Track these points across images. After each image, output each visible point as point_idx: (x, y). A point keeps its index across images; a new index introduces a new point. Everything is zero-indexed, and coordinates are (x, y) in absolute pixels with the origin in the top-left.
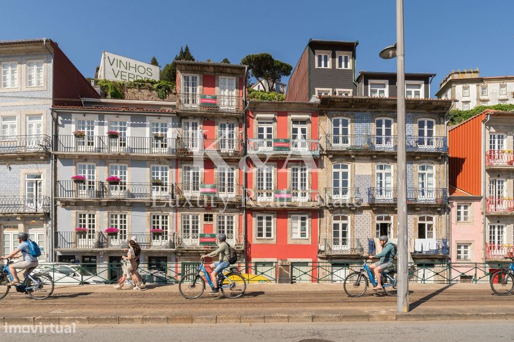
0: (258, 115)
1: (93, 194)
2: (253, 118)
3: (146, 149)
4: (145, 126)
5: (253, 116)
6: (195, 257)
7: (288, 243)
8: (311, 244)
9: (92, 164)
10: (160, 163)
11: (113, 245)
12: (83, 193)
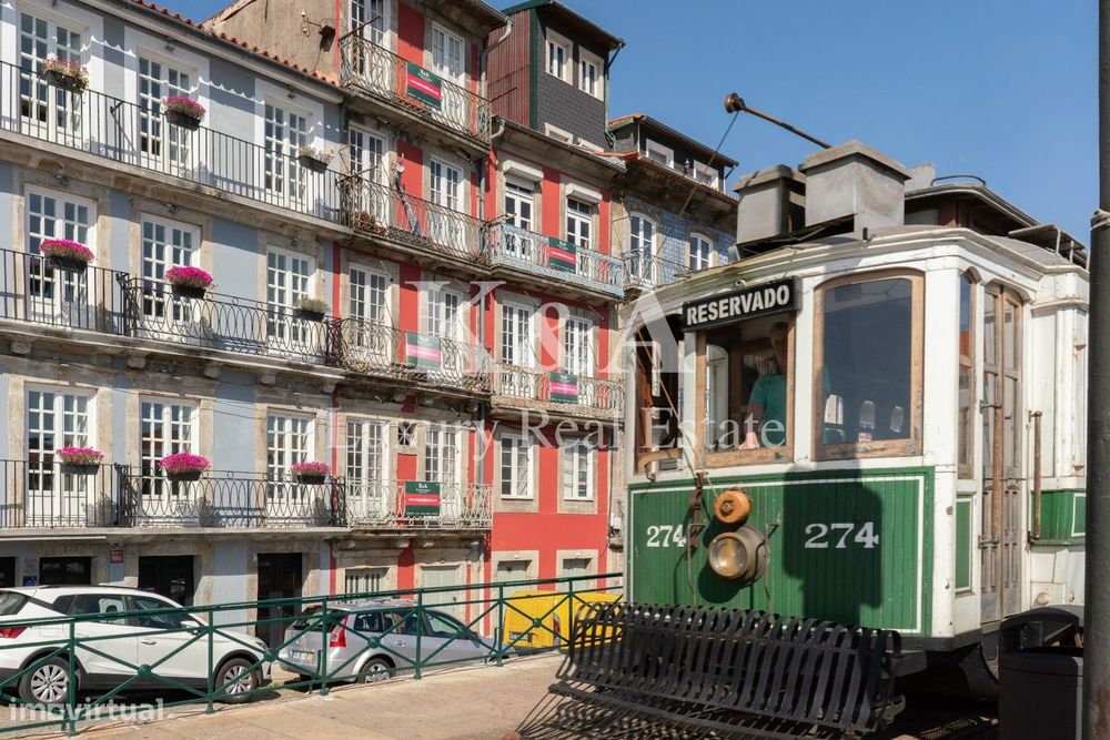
0: (508, 164)
1: (83, 318)
2: (496, 168)
3: (253, 187)
4: (249, 107)
5: (497, 162)
6: (378, 553)
7: (559, 512)
8: (596, 513)
9: (78, 202)
10: (294, 245)
11: (150, 513)
12: (48, 311)
